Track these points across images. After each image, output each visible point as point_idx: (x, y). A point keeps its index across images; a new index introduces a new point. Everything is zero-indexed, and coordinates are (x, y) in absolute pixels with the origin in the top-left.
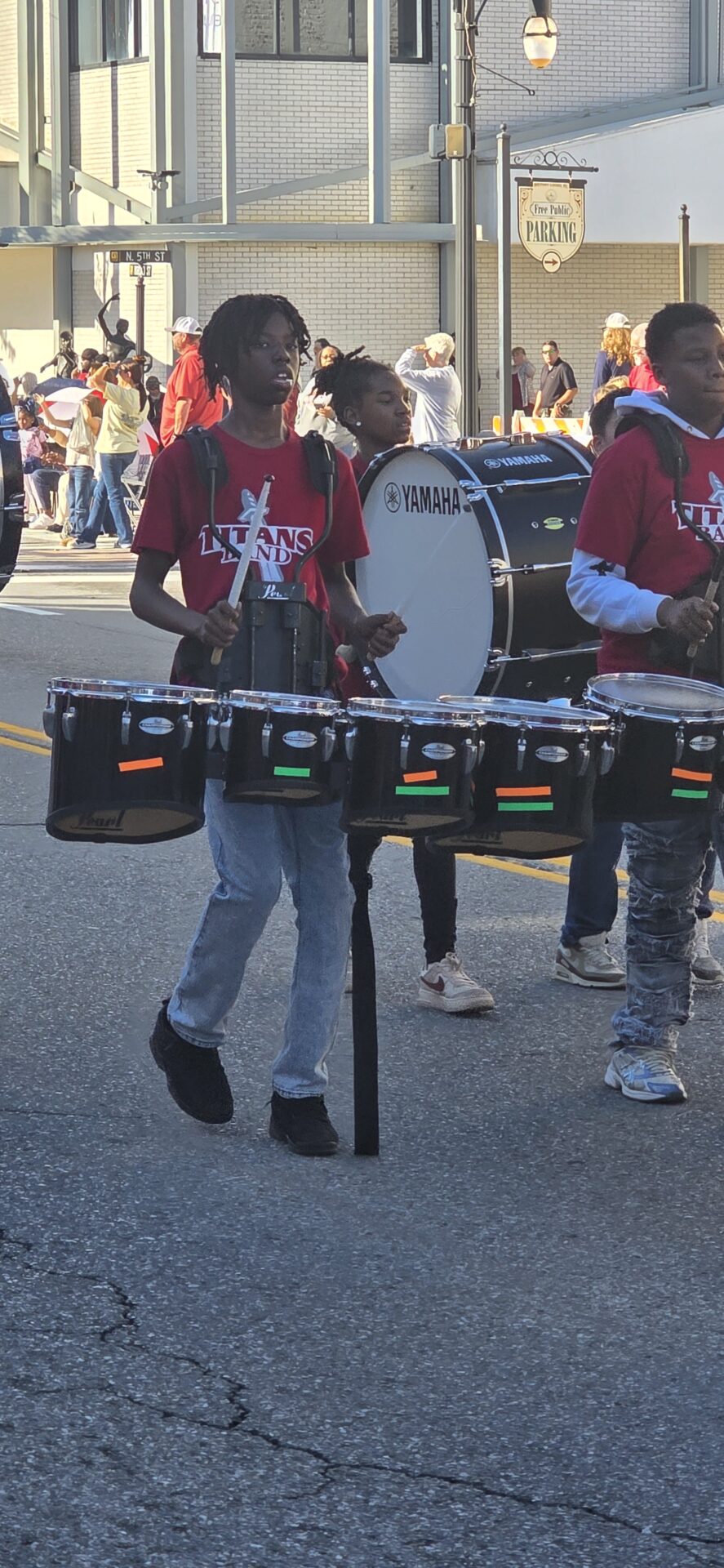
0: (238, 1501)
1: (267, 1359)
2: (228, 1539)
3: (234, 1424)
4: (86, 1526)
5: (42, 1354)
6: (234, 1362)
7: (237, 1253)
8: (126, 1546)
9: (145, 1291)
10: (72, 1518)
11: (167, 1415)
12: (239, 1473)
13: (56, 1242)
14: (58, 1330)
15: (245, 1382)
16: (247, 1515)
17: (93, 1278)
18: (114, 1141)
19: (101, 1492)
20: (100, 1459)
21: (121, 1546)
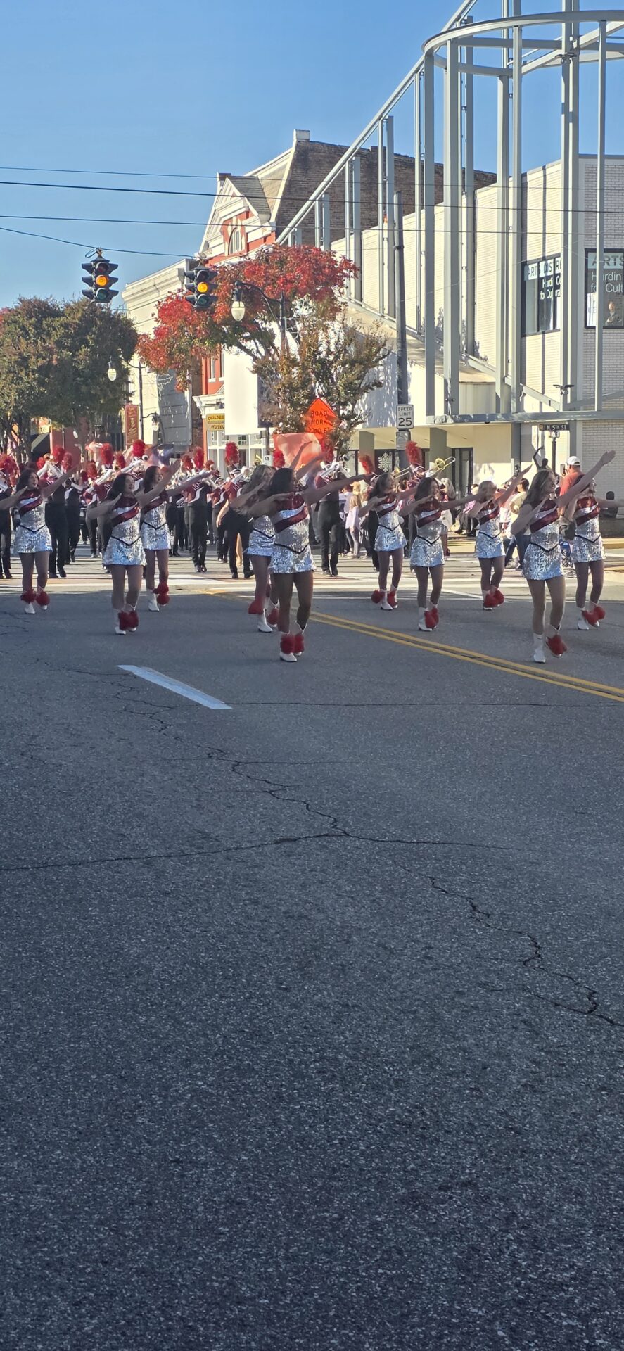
0: (592, 1052)
1: (608, 978)
2: (586, 1071)
3: (590, 1012)
4: (514, 1060)
5: (494, 971)
6: (591, 979)
7: (594, 922)
8: (535, 1073)
9: (546, 940)
10: (507, 1057)
11: (556, 1005)
12: (593, 1037)
13: (502, 913)
14: (502, 959)
15: (597, 990)
16: (597, 1059)
17: (520, 933)
18: (532, 863)
19: (522, 1043)
20: (522, 1026)
21: (532, 1072)
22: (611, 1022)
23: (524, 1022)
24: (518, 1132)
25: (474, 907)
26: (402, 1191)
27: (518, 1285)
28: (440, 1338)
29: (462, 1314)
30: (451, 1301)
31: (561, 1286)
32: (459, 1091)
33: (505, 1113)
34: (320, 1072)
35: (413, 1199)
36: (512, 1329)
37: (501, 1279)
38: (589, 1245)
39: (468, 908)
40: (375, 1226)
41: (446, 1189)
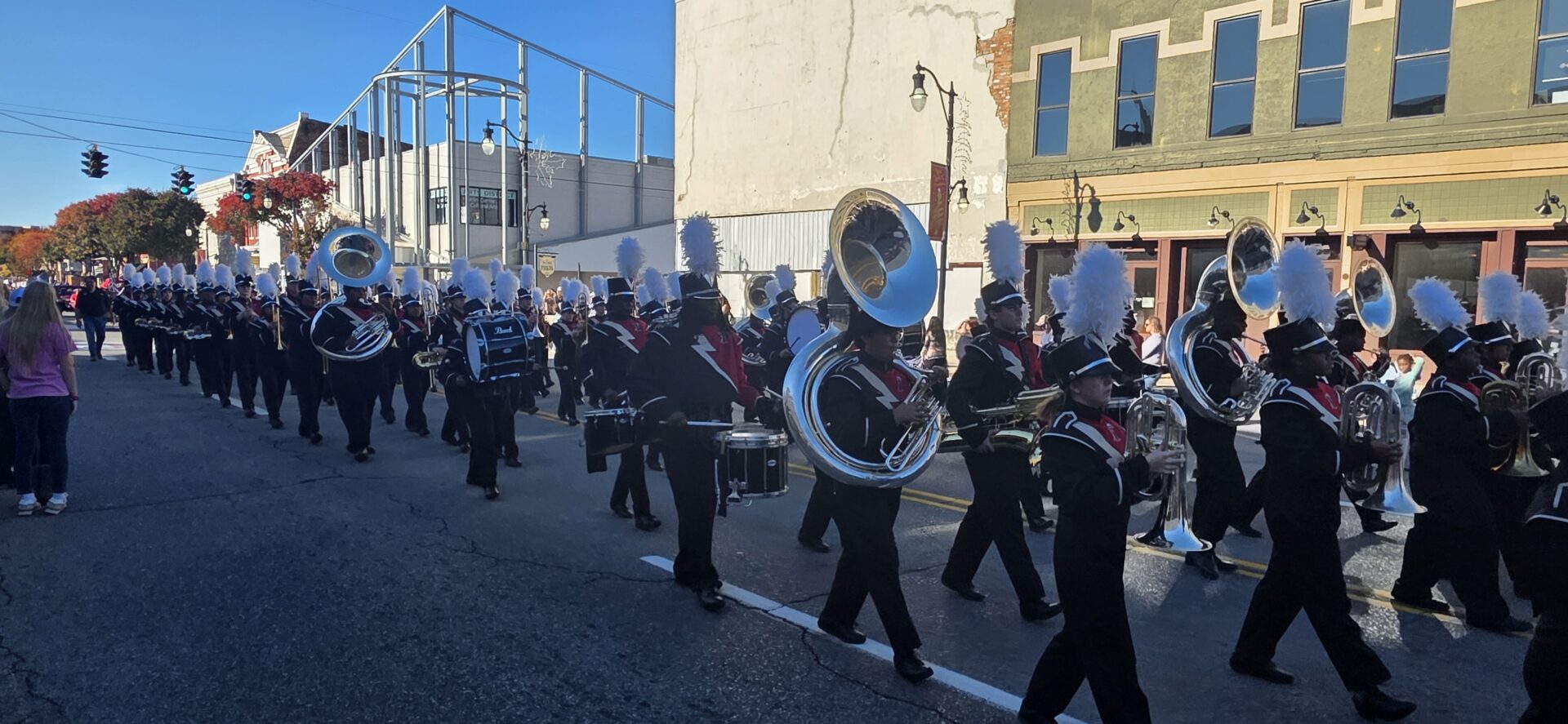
22: (484, 556)
23: (440, 560)
24: (439, 610)
25: (412, 508)
26: (381, 644)
27: (441, 678)
28: (403, 708)
29: (413, 696)
30: (408, 690)
31: (463, 676)
32: (409, 595)
33: (432, 602)
34: (334, 593)
35: (388, 648)
36: (440, 699)
37: (434, 676)
38: (475, 656)
39: (409, 508)
40: (368, 663)
41: (402, 640)
